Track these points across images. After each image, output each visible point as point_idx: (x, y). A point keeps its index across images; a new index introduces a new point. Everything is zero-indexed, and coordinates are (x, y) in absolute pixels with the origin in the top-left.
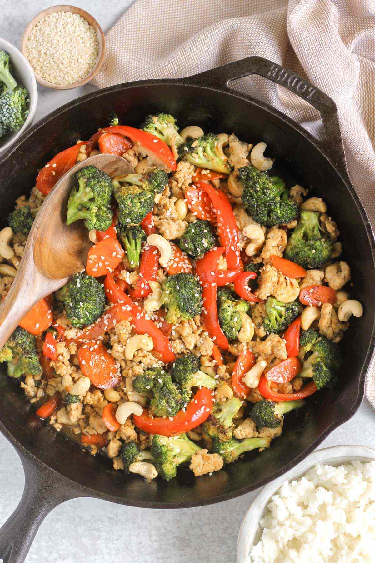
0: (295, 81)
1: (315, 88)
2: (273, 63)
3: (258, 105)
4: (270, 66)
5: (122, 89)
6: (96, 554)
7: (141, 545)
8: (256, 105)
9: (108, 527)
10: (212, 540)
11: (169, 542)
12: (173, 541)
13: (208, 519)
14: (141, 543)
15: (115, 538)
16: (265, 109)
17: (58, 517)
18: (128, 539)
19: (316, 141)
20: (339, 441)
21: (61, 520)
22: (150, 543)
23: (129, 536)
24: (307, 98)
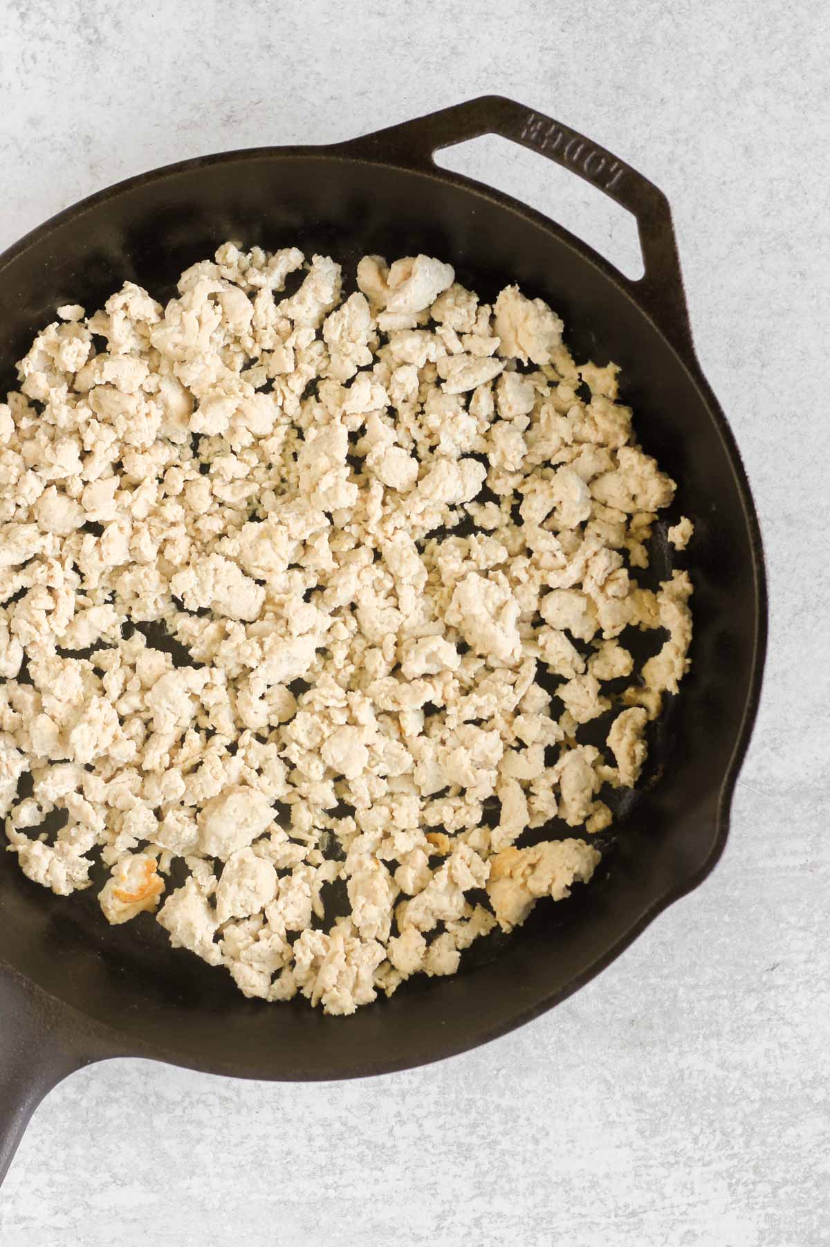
0: (579, 150)
1: (622, 165)
2: (531, 111)
4: (525, 117)
5: (196, 172)
6: (193, 1174)
7: (289, 1158)
8: (495, 202)
9: (220, 1117)
10: (444, 1148)
11: (351, 1151)
12: (359, 1149)
13: (436, 1103)
14: (288, 1153)
15: (234, 1141)
17: (112, 1094)
18: (262, 1143)
20: (722, 940)
21: (117, 1101)
22: (310, 1154)
23: (266, 1137)
24: (607, 186)
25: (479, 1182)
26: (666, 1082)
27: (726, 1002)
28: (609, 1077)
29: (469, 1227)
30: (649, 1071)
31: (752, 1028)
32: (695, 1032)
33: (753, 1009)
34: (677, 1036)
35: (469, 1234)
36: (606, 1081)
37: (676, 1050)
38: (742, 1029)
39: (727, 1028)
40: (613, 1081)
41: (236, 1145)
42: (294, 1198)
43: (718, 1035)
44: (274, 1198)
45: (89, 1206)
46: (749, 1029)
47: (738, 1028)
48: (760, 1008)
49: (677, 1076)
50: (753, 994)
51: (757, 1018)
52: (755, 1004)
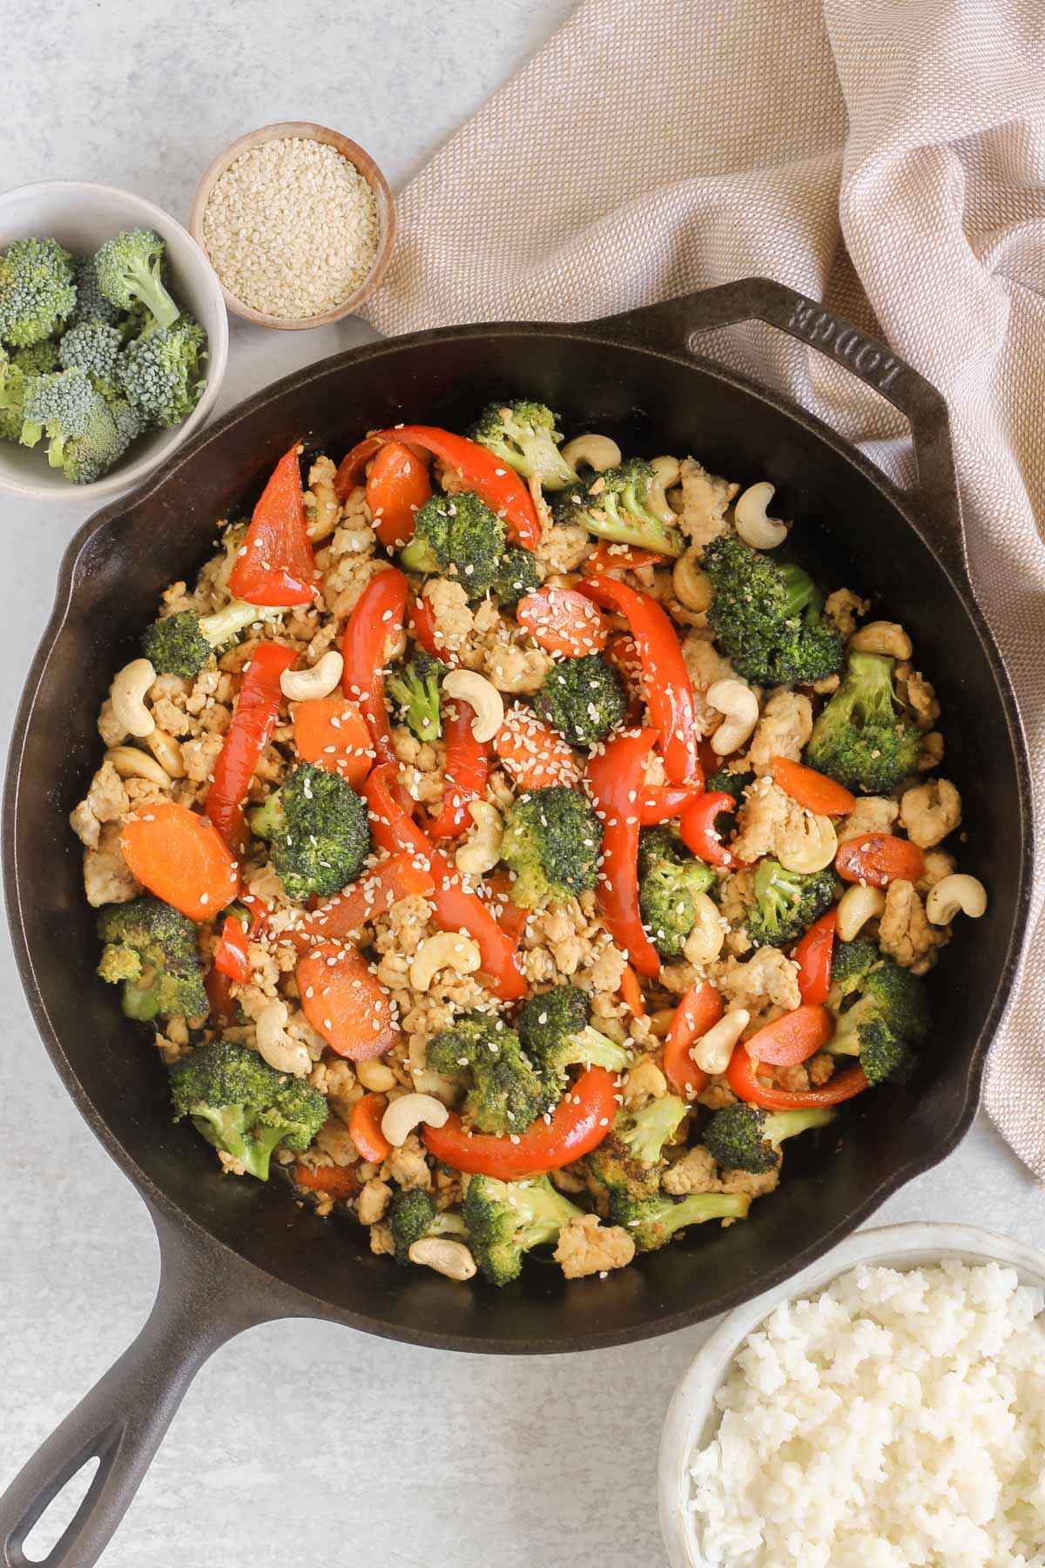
0: (851, 343)
1: (899, 362)
2: (802, 297)
3: (761, 398)
4: (794, 304)
5: (433, 341)
6: (318, 1452)
7: (425, 1438)
8: (757, 396)
9: (350, 1389)
10: (598, 1431)
12: (504, 1430)
13: (591, 1381)
14: (424, 1432)
15: (364, 1416)
16: (777, 407)
18: (396, 1420)
19: (894, 491)
20: (914, 1208)
21: (235, 1368)
22: (449, 1434)
23: (400, 1414)
24: (881, 384)
29: (623, 1520)
35: (623, 1527)
41: (366, 1422)
42: (431, 1482)
44: (407, 1482)
45: (200, 1485)
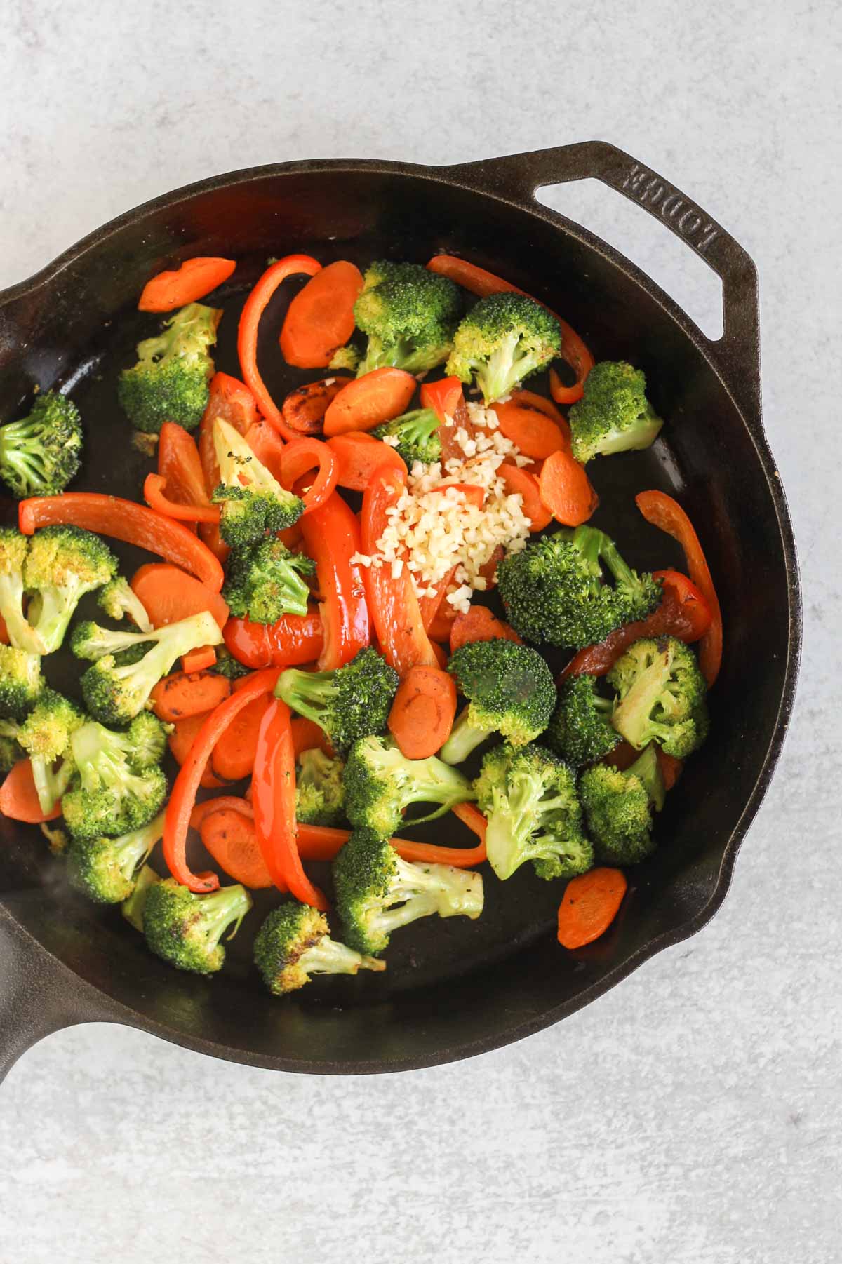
1: (717, 227)
2: (636, 162)
3: (593, 247)
4: (629, 167)
6: (116, 1150)
7: (210, 1136)
9: (143, 1095)
10: (362, 1128)
11: (270, 1130)
12: (279, 1128)
15: (157, 1118)
16: (606, 257)
17: (38, 1071)
18: (184, 1121)
19: (703, 340)
21: (43, 1078)
22: (231, 1132)
23: (187, 1115)
25: (395, 1162)
26: (580, 1065)
27: (640, 988)
28: (525, 1061)
29: (385, 1205)
30: (564, 1055)
31: (665, 1013)
32: (610, 1017)
33: (666, 995)
34: (592, 1020)
35: (385, 1212)
36: (521, 1064)
37: (591, 1034)
38: (656, 1015)
39: (641, 1013)
40: (528, 1064)
41: (159, 1123)
42: (215, 1175)
43: (632, 1019)
44: (195, 1175)
45: (13, 1181)
46: (662, 1015)
47: (652, 1013)
48: (673, 995)
49: (592, 1059)
50: (667, 980)
51: (671, 1003)
52: (669, 990)
